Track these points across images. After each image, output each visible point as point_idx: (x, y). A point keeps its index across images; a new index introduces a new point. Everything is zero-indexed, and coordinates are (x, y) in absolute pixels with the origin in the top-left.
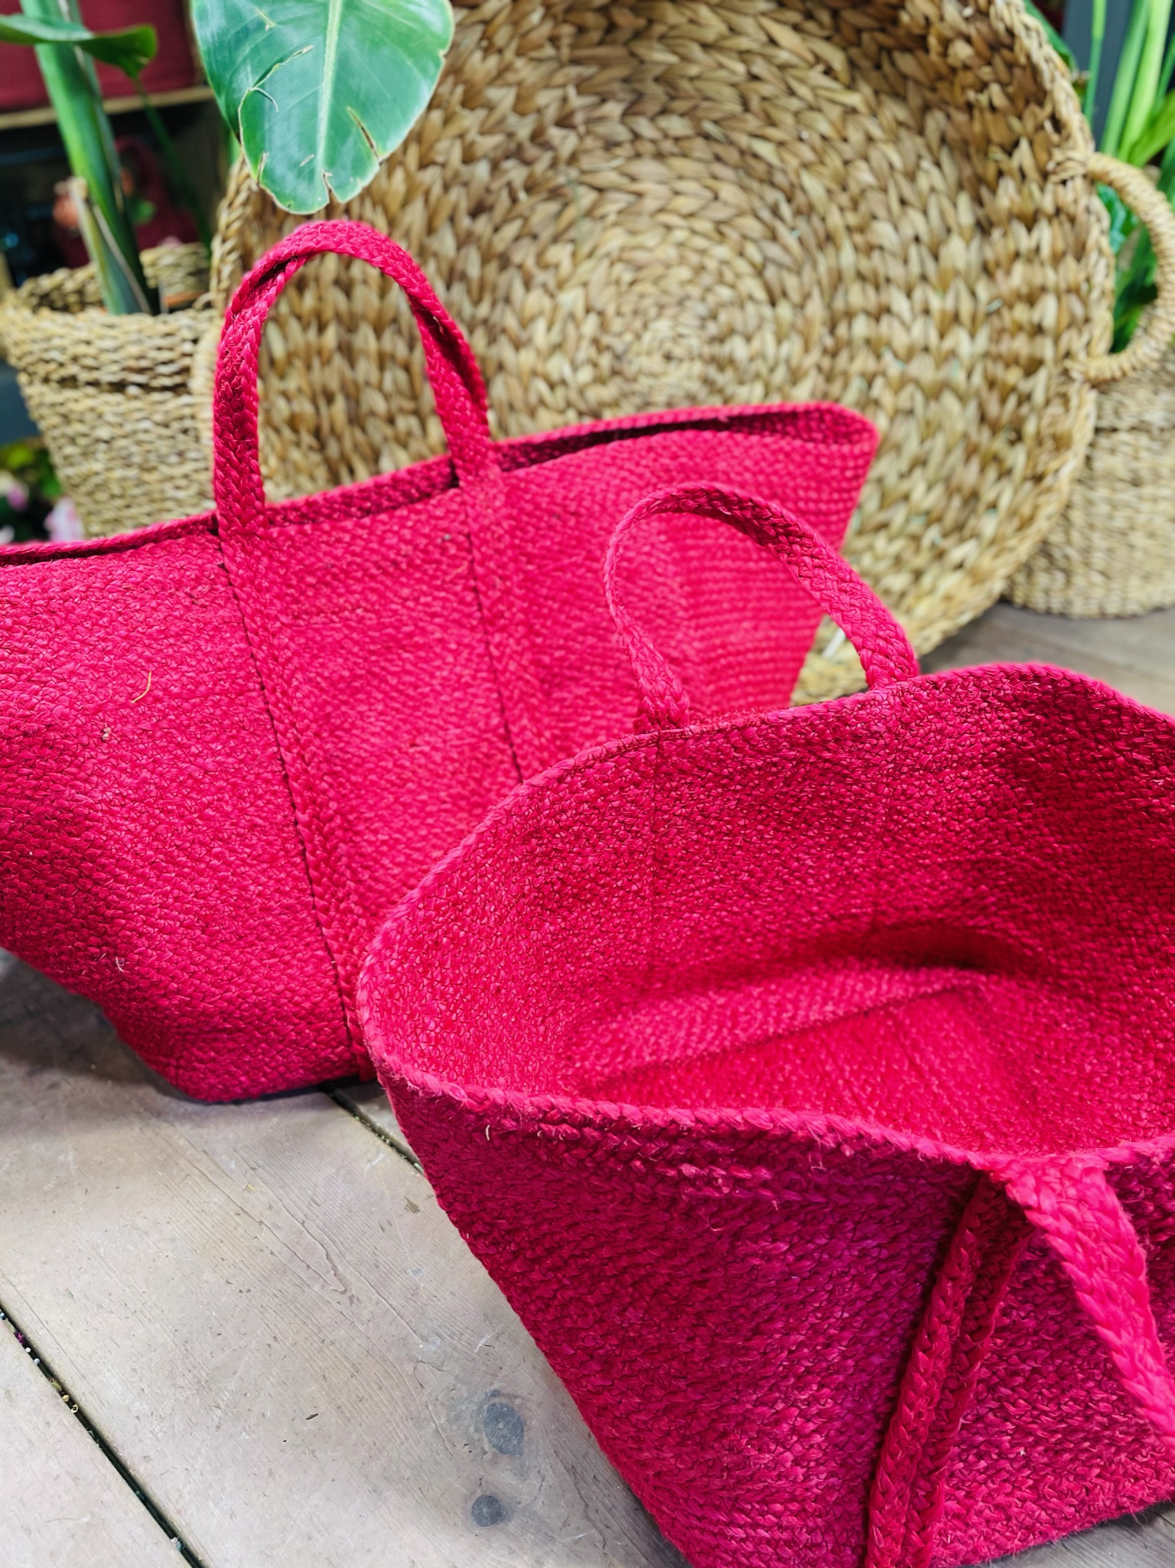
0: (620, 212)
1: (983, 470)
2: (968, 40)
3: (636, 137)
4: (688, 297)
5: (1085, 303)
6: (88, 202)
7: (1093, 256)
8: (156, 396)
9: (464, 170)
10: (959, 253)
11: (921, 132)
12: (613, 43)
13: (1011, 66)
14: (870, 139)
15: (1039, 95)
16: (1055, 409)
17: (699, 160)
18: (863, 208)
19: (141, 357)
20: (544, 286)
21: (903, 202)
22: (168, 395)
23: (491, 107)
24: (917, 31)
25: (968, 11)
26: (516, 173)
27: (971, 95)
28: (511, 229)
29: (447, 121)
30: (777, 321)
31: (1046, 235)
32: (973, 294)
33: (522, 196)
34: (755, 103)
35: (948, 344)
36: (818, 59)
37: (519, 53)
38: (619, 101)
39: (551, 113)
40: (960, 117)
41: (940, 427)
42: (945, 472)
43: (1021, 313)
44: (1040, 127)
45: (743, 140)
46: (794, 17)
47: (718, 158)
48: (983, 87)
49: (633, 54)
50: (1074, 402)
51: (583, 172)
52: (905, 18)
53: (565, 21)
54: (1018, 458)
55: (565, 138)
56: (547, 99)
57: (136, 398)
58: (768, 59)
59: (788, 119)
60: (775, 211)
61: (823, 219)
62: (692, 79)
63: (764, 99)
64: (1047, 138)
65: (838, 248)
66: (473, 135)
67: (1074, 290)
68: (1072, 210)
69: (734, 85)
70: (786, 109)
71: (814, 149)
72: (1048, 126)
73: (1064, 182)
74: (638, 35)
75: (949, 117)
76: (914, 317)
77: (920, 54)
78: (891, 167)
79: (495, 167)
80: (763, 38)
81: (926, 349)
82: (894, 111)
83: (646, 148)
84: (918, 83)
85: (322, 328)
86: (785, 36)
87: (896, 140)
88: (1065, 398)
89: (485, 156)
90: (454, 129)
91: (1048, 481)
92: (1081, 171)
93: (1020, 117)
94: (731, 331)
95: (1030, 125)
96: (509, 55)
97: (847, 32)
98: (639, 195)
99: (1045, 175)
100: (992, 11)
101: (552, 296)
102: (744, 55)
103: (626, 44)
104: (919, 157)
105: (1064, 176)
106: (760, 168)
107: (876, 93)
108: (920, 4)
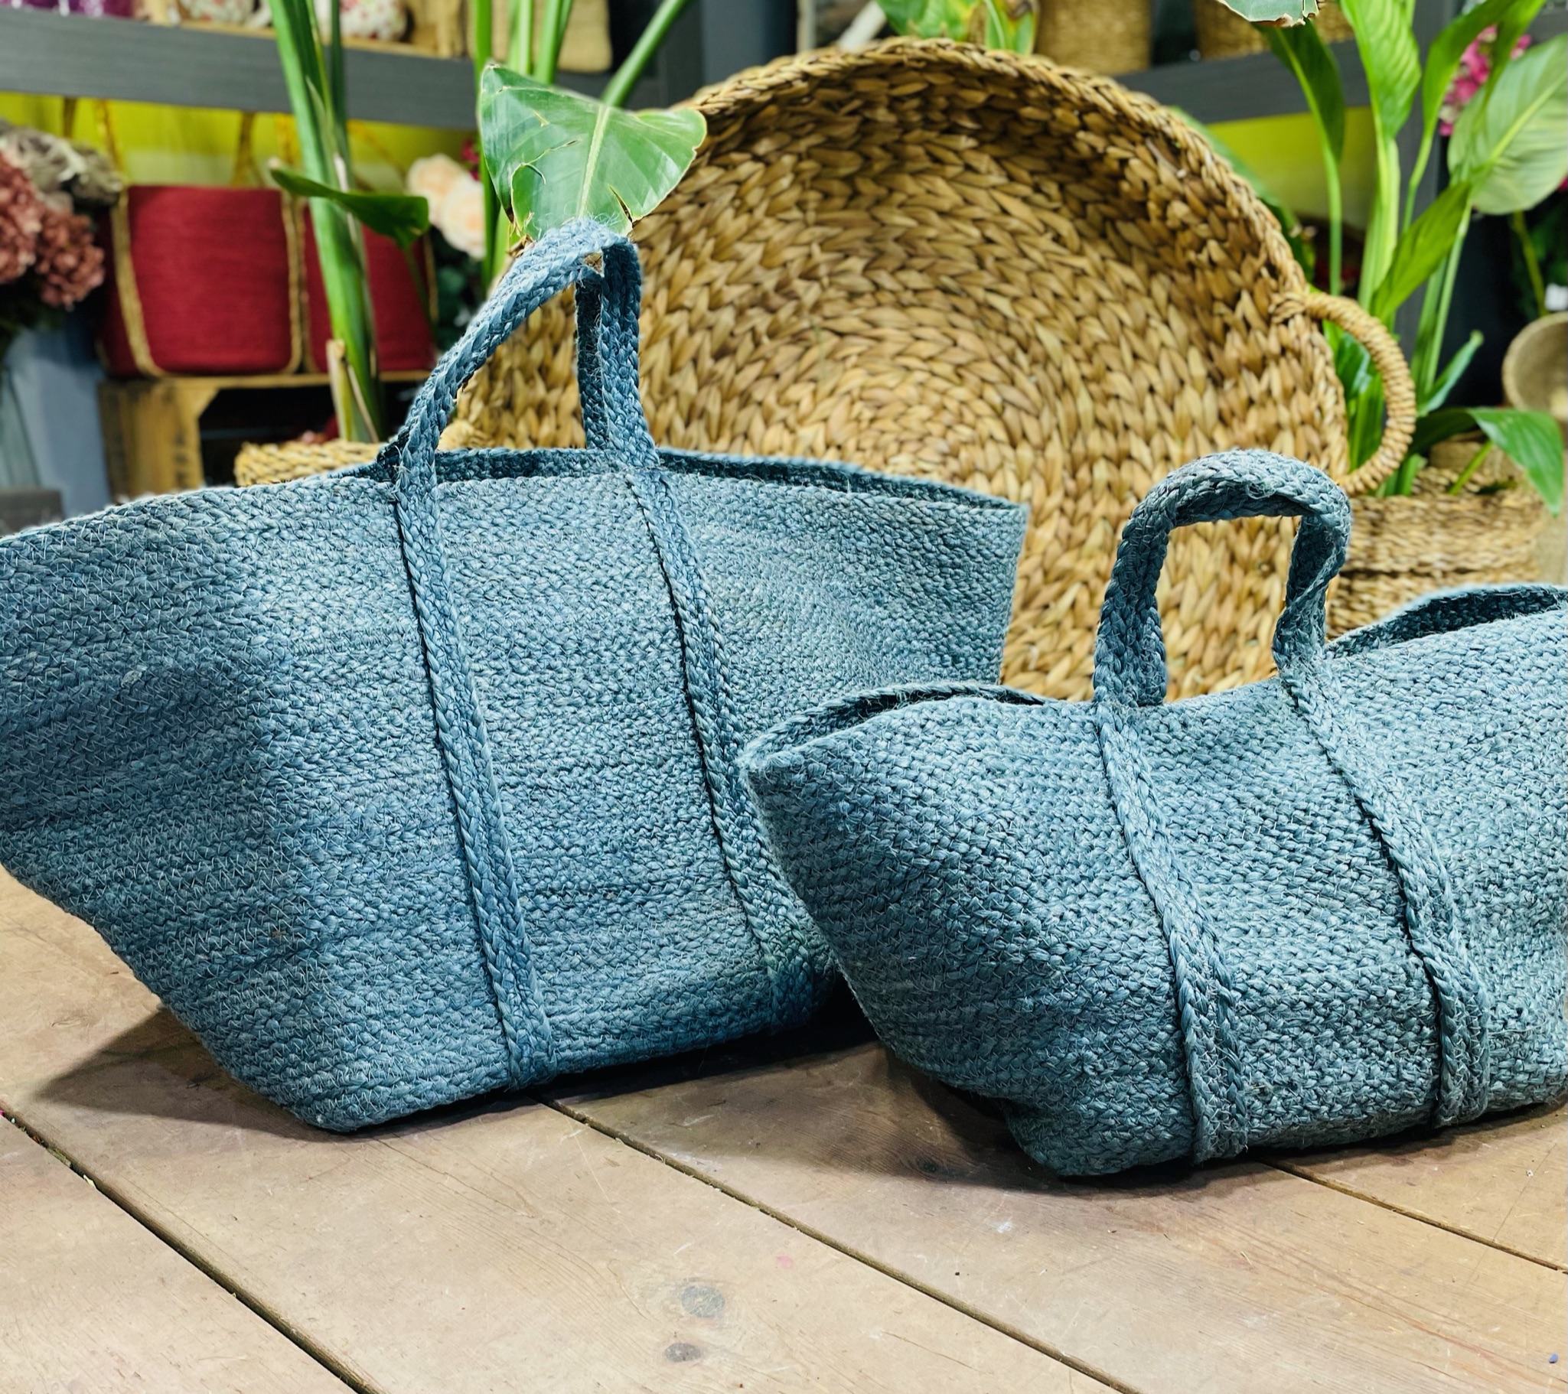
0: (860, 355)
1: (1237, 608)
2: (1184, 199)
3: (878, 287)
4: (930, 434)
5: (1318, 430)
7: (1321, 385)
9: (711, 317)
10: (1195, 403)
11: (1148, 294)
12: (857, 208)
13: (1225, 221)
14: (1100, 299)
15: (1254, 246)
17: (938, 310)
18: (1096, 359)
20: (784, 421)
21: (1136, 356)
23: (738, 259)
24: (1138, 198)
25: (1182, 173)
26: (760, 320)
27: (1192, 255)
28: (753, 371)
29: (696, 270)
30: (1018, 461)
31: (1275, 378)
32: (1212, 441)
33: (765, 340)
34: (989, 262)
36: (1047, 227)
37: (769, 213)
38: (862, 257)
39: (795, 269)
40: (1184, 279)
41: (1190, 570)
42: (1198, 614)
44: (1258, 276)
45: (980, 294)
46: (1023, 191)
47: (956, 310)
48: (1201, 245)
49: (874, 218)
51: (826, 318)
52: (1125, 186)
53: (812, 188)
54: (1272, 588)
55: (808, 289)
56: (793, 256)
58: (1001, 227)
59: (1023, 278)
60: (1012, 360)
61: (1060, 369)
62: (930, 240)
63: (998, 259)
64: (1266, 284)
65: (1074, 397)
66: (719, 285)
67: (1307, 422)
68: (1296, 346)
69: (969, 247)
70: (1019, 269)
71: (1047, 305)
72: (1265, 272)
73: (1286, 322)
74: (878, 202)
75: (1173, 279)
76: (1154, 464)
77: (1142, 222)
78: (1122, 323)
79: (740, 313)
80: (996, 209)
82: (1122, 274)
83: (885, 297)
84: (1141, 250)
86: (1014, 206)
87: (1125, 302)
89: (731, 303)
90: (703, 277)
92: (1300, 309)
93: (1239, 272)
94: (973, 470)
95: (1248, 275)
96: (759, 213)
97: (1076, 206)
98: (879, 339)
99: (1267, 320)
100: (1204, 171)
101: (792, 432)
102: (976, 221)
103: (868, 209)
104: (1148, 316)
105: (1287, 315)
106: (996, 320)
107: (1104, 258)
108: (1138, 170)
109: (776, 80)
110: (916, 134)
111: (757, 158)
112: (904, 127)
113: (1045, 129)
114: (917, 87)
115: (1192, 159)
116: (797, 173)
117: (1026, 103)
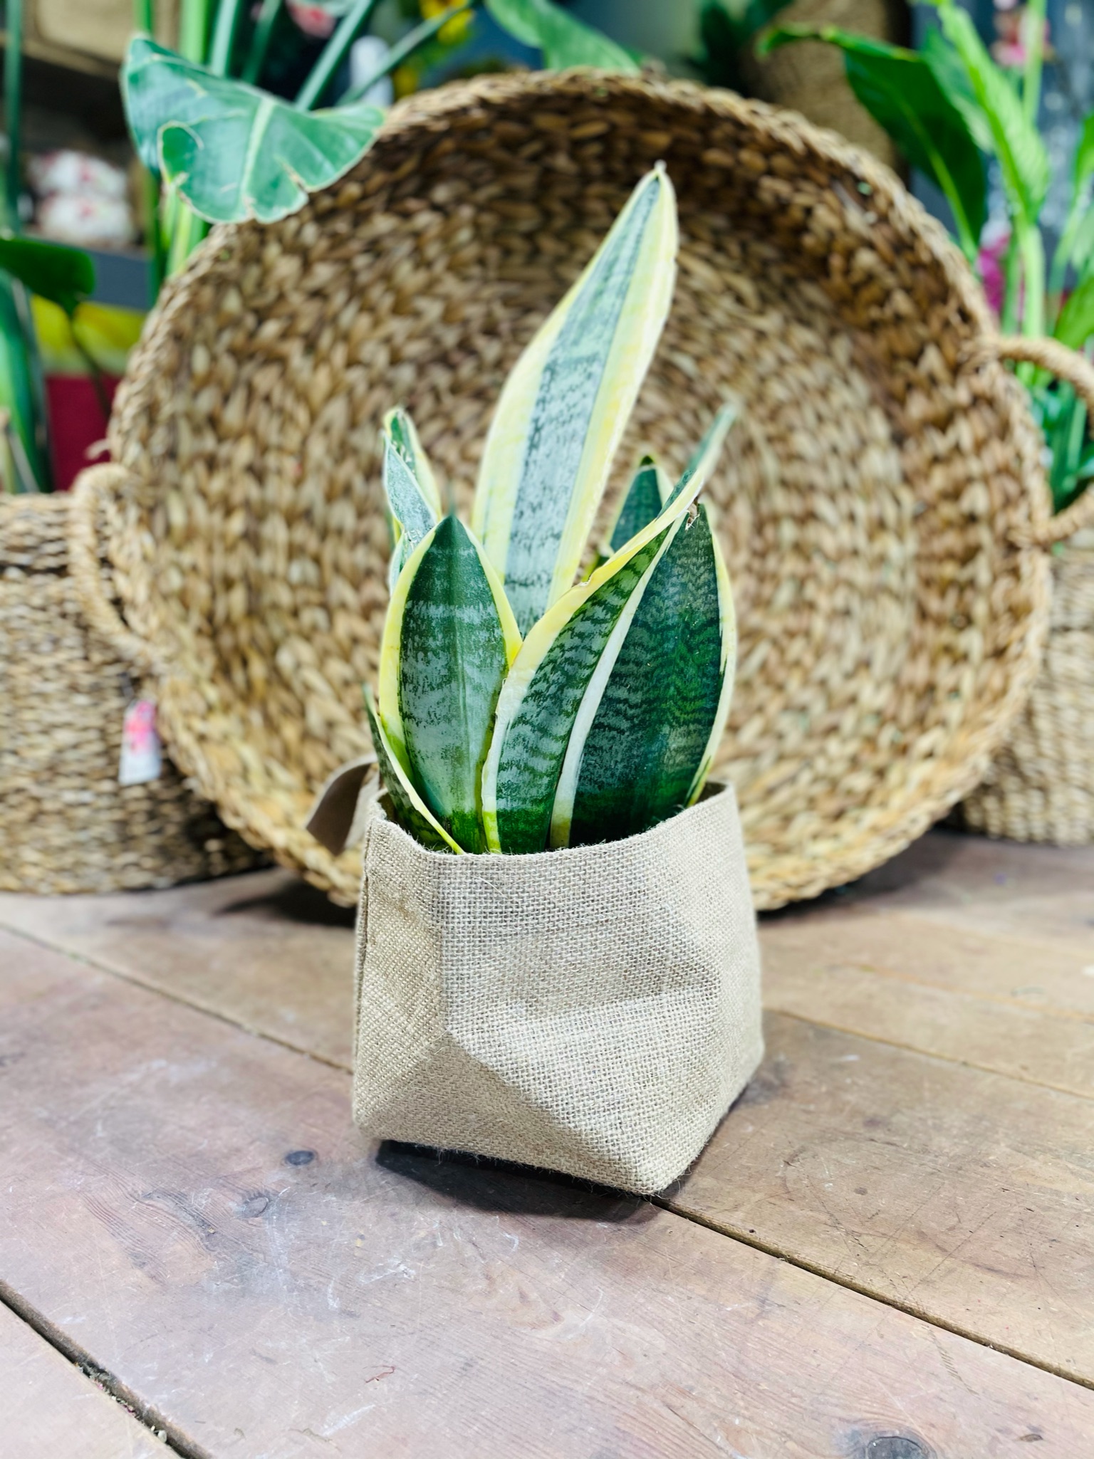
1: (933, 663)
2: (871, 246)
5: (1016, 477)
7: (1019, 432)
8: (39, 579)
9: (390, 372)
10: (879, 463)
11: (829, 354)
12: (538, 265)
13: (916, 266)
14: (782, 362)
15: (943, 293)
16: (1005, 583)
18: (781, 420)
19: (29, 533)
21: (820, 418)
22: (50, 579)
23: (417, 314)
24: (821, 250)
25: (871, 217)
26: (441, 377)
27: (875, 312)
28: (434, 427)
29: (376, 324)
31: (965, 432)
32: (897, 502)
33: (447, 397)
35: (878, 547)
36: (729, 288)
37: (449, 268)
39: (476, 325)
40: (865, 340)
42: (892, 670)
43: (948, 511)
44: (946, 326)
46: (703, 249)
48: (886, 298)
50: (1025, 569)
52: (808, 241)
53: (493, 243)
55: (490, 346)
56: (474, 312)
57: (14, 581)
59: (704, 338)
60: (695, 415)
64: (956, 334)
65: (760, 456)
66: (399, 339)
67: (1004, 470)
68: (989, 394)
71: (730, 364)
72: (955, 321)
73: (977, 370)
74: (561, 259)
75: (854, 340)
76: (841, 521)
77: (824, 279)
78: (804, 385)
79: (421, 369)
81: (855, 553)
82: (803, 336)
84: (824, 312)
85: (229, 512)
86: (698, 267)
87: (807, 363)
89: (412, 360)
90: (383, 331)
92: (994, 354)
93: (926, 322)
95: (936, 326)
96: (439, 267)
97: (756, 265)
99: (956, 370)
100: (894, 217)
103: (549, 267)
104: (830, 379)
105: (976, 363)
106: (681, 379)
107: (787, 321)
108: (824, 218)
110: (595, 189)
111: (436, 208)
112: (585, 179)
113: (727, 175)
114: (596, 128)
115: (881, 202)
116: (476, 226)
117: (709, 144)
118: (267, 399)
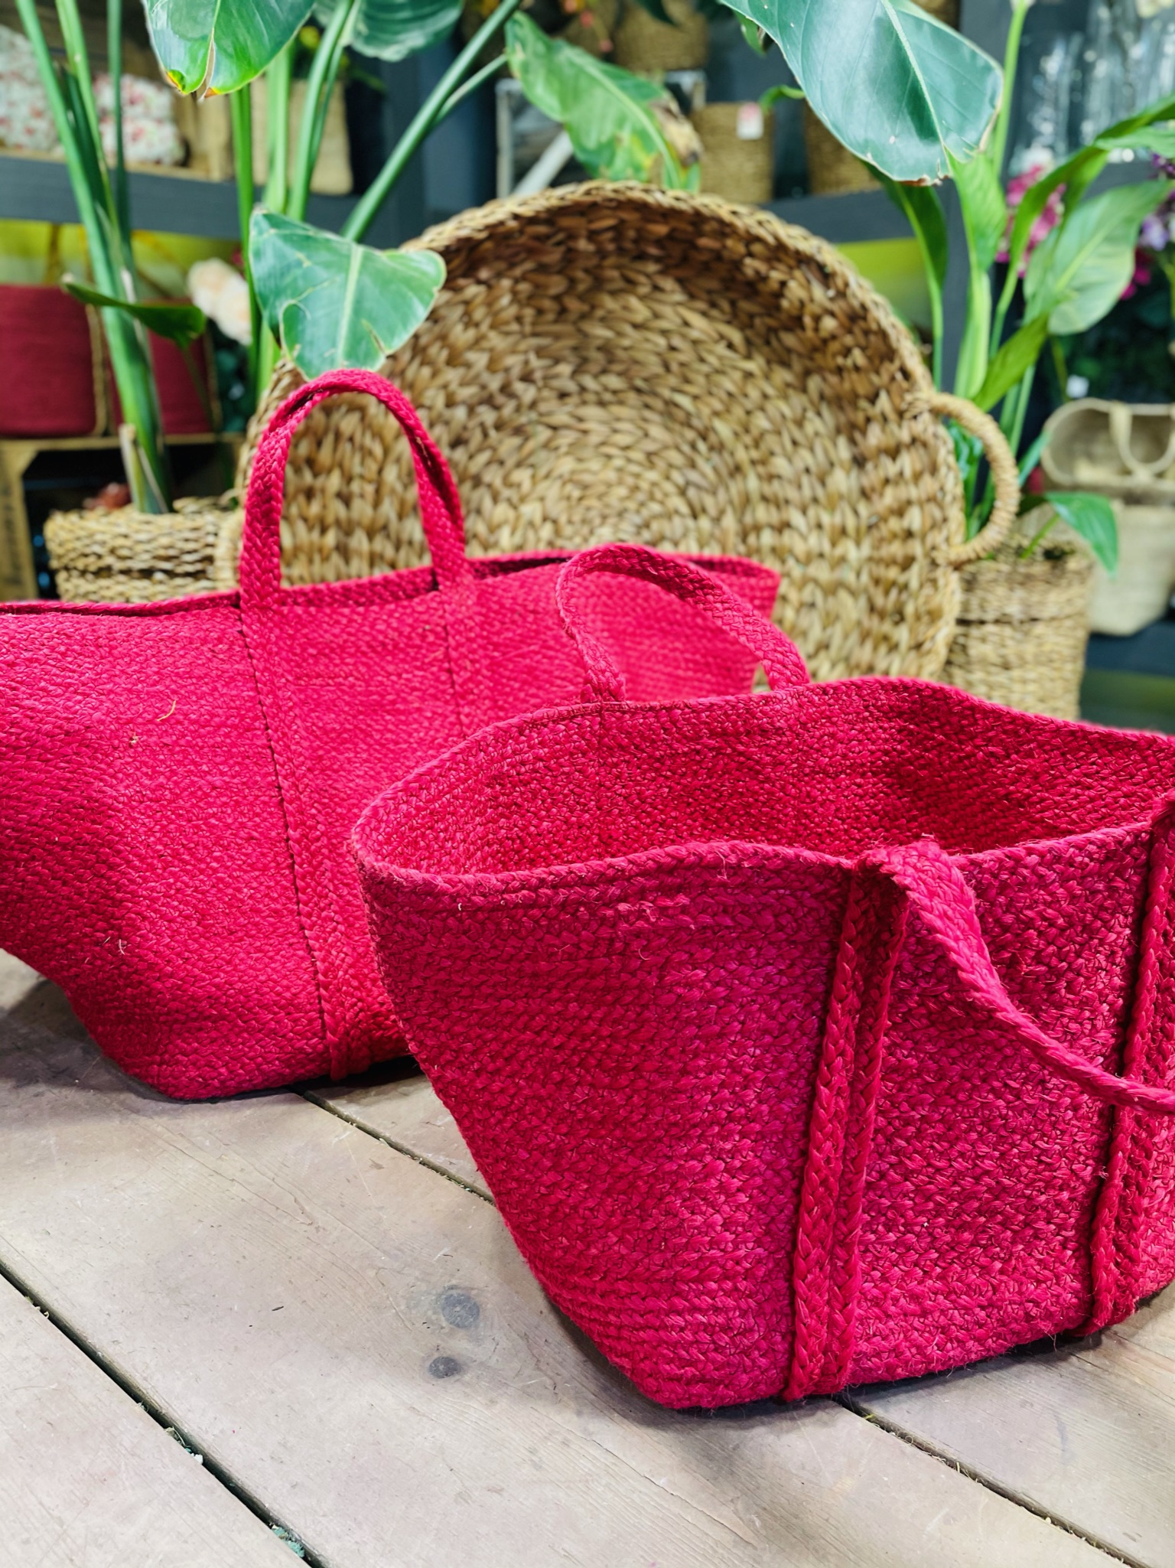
0: (571, 445)
1: (875, 648)
2: (832, 314)
3: (583, 389)
4: (625, 510)
5: (941, 506)
6: (135, 443)
7: (943, 470)
8: (179, 581)
9: (447, 413)
10: (842, 481)
11: (804, 390)
12: (565, 321)
13: (867, 333)
14: (765, 396)
15: (889, 353)
16: (928, 590)
17: (632, 407)
18: (763, 446)
19: (171, 547)
20: (509, 501)
21: (795, 443)
22: (189, 580)
23: (468, 365)
24: (795, 312)
25: (831, 293)
26: (488, 416)
27: (840, 360)
28: (483, 458)
29: (435, 374)
30: (699, 530)
31: (907, 462)
32: (856, 512)
33: (493, 433)
34: (674, 367)
35: (839, 551)
36: (722, 337)
37: (493, 327)
38: (569, 362)
39: (516, 372)
40: (833, 379)
41: (837, 617)
42: (844, 653)
43: (894, 524)
44: (893, 379)
45: (666, 393)
46: (701, 305)
47: (647, 406)
48: (847, 352)
49: (580, 331)
50: (941, 582)
51: (541, 415)
52: (785, 303)
53: (528, 305)
54: (902, 635)
55: (526, 390)
56: (514, 362)
57: (161, 582)
58: (684, 336)
59: (701, 380)
60: (693, 446)
61: (732, 454)
62: (626, 349)
63: (682, 365)
64: (900, 387)
65: (745, 477)
66: (453, 387)
67: (932, 499)
68: (923, 437)
69: (658, 354)
70: (698, 372)
71: (721, 401)
72: (899, 376)
73: (915, 417)
74: (584, 316)
75: (824, 379)
76: (810, 530)
77: (799, 332)
78: (783, 417)
79: (471, 410)
80: (678, 321)
81: (821, 555)
82: (782, 375)
83: (590, 397)
84: (800, 355)
85: (324, 531)
86: (695, 319)
87: (785, 397)
88: (934, 582)
89: (464, 403)
90: (440, 381)
91: (927, 646)
92: (926, 407)
93: (878, 372)
94: (662, 538)
95: (885, 377)
96: (484, 327)
97: (744, 318)
98: (585, 432)
99: (901, 414)
100: (849, 292)
101: (515, 508)
102: (664, 333)
103: (575, 323)
104: (805, 410)
105: (914, 411)
106: (680, 415)
107: (769, 362)
108: (795, 290)
109: (492, 220)
110: (611, 261)
111: (479, 282)
112: (602, 254)
113: (718, 256)
114: (609, 222)
115: (840, 282)
116: (514, 293)
117: (701, 234)
118: (351, 439)
